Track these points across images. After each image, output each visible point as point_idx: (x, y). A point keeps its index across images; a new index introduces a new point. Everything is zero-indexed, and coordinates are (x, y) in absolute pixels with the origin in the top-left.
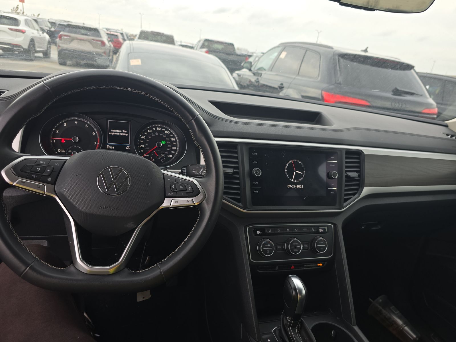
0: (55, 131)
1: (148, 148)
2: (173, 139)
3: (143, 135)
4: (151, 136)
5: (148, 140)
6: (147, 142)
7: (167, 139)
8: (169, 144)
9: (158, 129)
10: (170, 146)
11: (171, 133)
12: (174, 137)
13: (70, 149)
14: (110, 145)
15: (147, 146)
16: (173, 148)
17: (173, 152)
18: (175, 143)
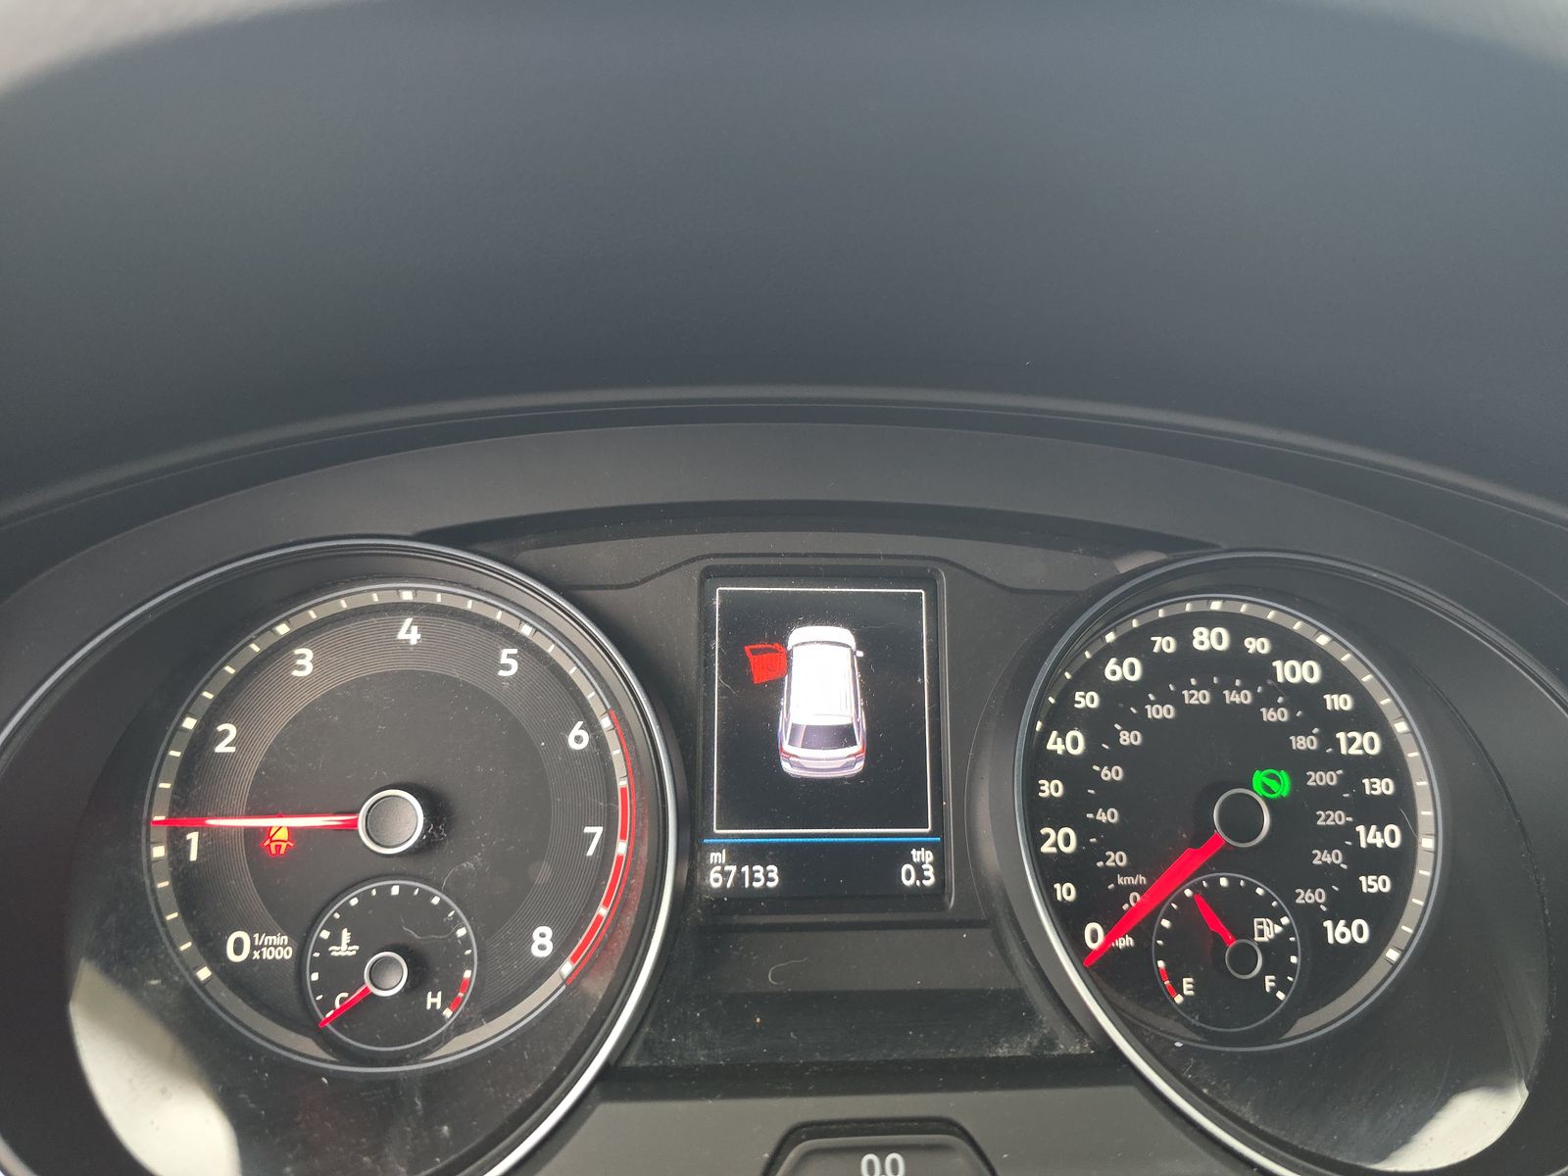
0: (207, 735)
1: (1117, 859)
2: (1364, 743)
3: (1063, 718)
4: (1139, 723)
5: (1112, 774)
6: (1109, 795)
7: (1302, 743)
8: (1327, 798)
9: (1205, 639)
10: (1337, 818)
11: (1337, 678)
12: (1367, 716)
13: (349, 918)
14: (743, 854)
15: (1112, 837)
16: (1371, 837)
17: (1376, 884)
18: (1383, 787)
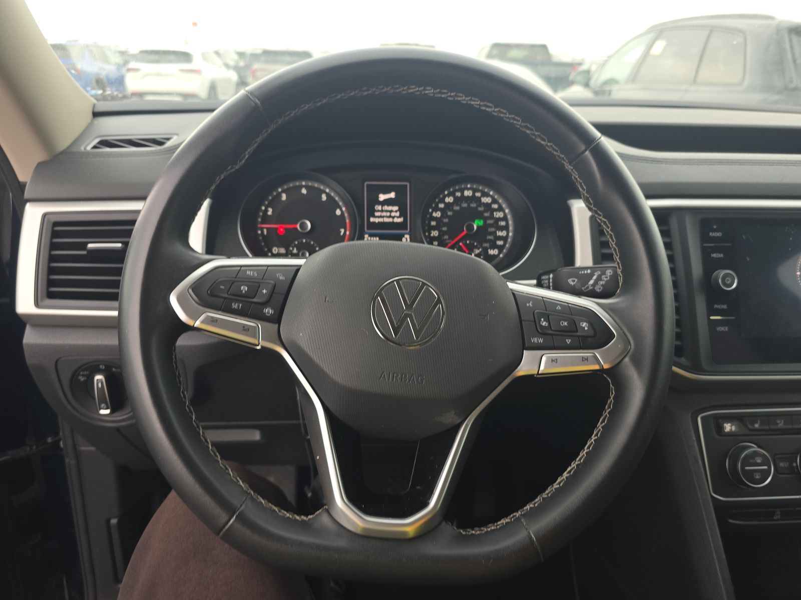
0: (266, 211)
1: (446, 237)
2: (499, 215)
3: (436, 209)
4: (452, 210)
5: (446, 220)
6: (445, 225)
7: (487, 214)
8: (491, 226)
9: (467, 193)
10: (492, 230)
11: (494, 201)
12: (500, 209)
13: (296, 246)
14: (371, 235)
15: (445, 233)
16: (500, 233)
17: (500, 243)
18: (503, 223)
